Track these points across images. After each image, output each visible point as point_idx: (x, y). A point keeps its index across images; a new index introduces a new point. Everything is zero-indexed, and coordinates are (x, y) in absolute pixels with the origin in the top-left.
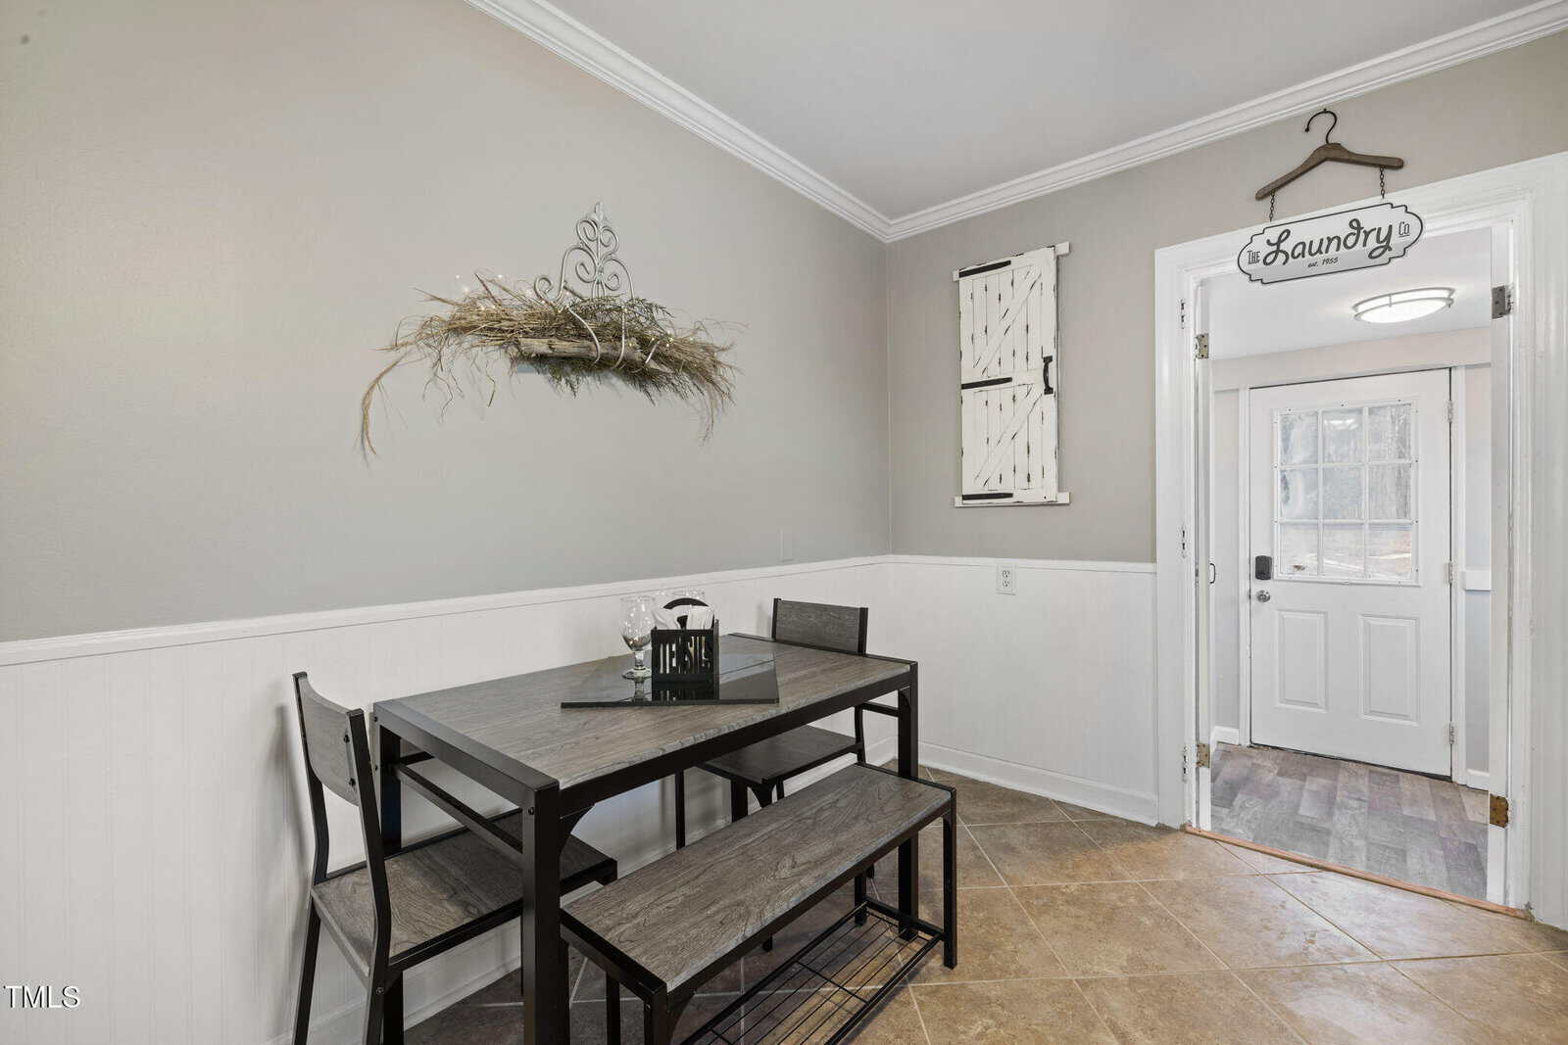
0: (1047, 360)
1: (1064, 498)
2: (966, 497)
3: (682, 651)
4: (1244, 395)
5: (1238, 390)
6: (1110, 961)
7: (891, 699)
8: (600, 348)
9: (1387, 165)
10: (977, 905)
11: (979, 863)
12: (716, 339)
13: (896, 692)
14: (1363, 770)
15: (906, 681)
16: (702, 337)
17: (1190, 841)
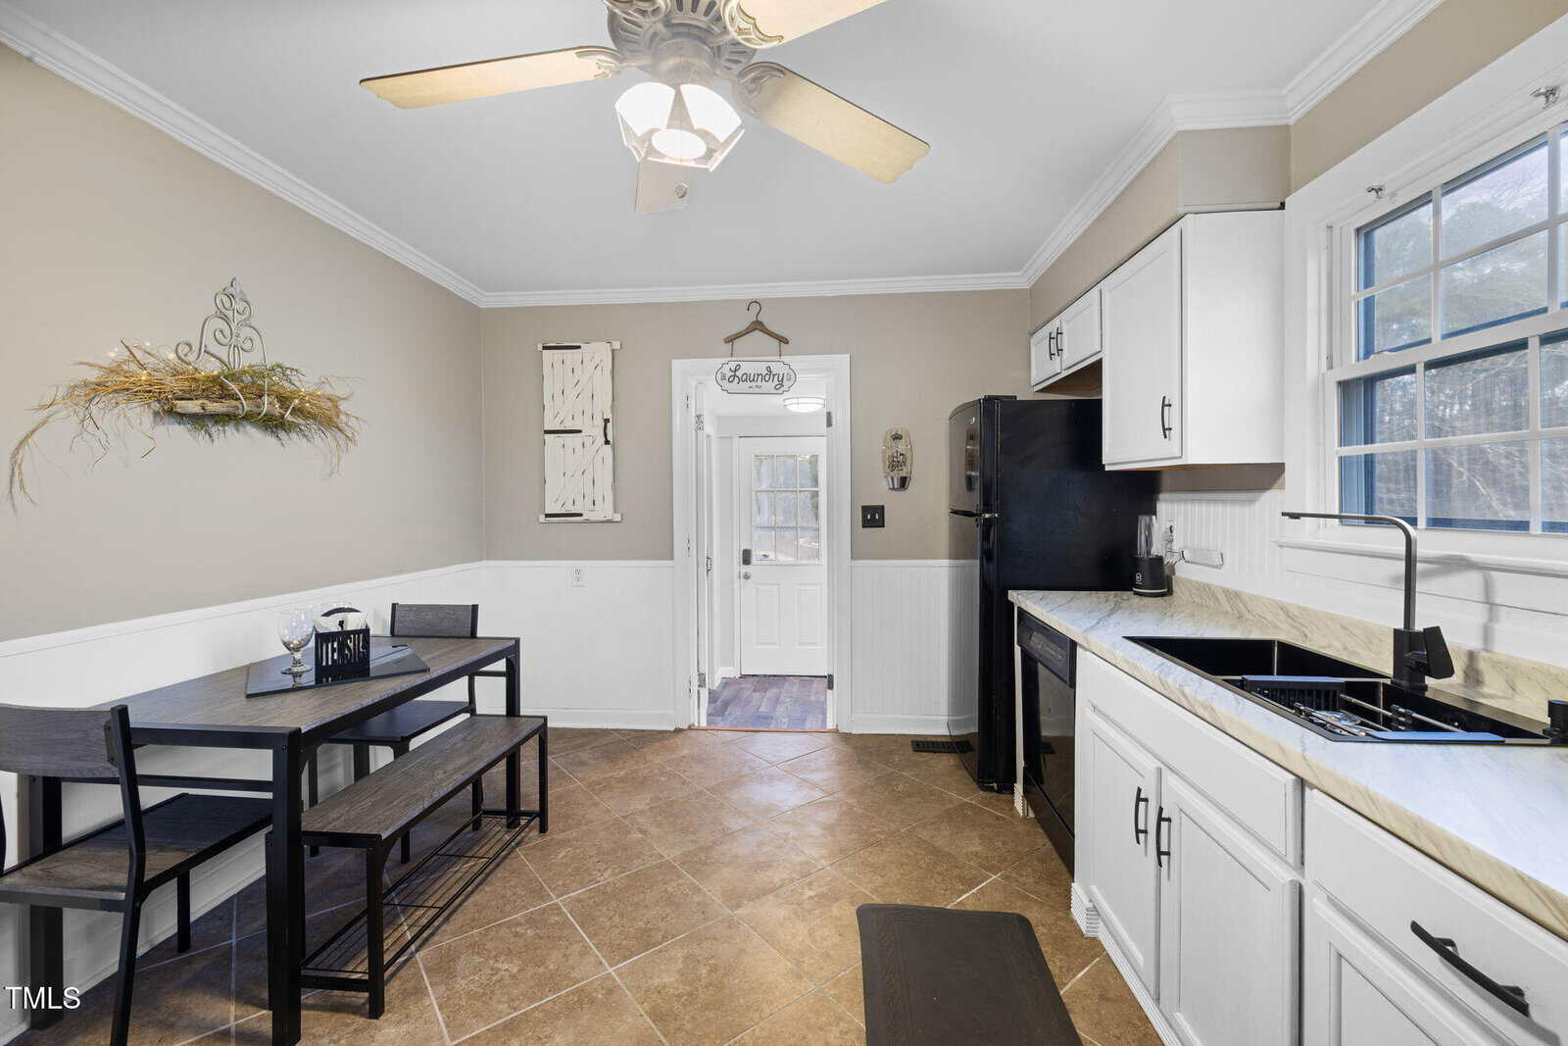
0: (606, 421)
1: (617, 518)
2: (547, 516)
3: (343, 646)
4: (736, 439)
5: (731, 438)
6: (640, 802)
7: (501, 665)
8: (247, 406)
9: (783, 340)
10: (560, 798)
11: (561, 776)
12: (339, 391)
13: (505, 660)
14: (797, 681)
15: (511, 652)
16: (327, 390)
17: (693, 734)
